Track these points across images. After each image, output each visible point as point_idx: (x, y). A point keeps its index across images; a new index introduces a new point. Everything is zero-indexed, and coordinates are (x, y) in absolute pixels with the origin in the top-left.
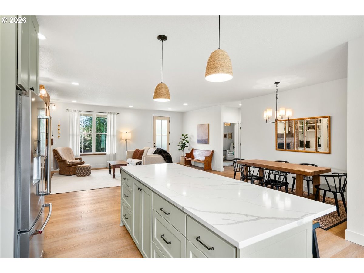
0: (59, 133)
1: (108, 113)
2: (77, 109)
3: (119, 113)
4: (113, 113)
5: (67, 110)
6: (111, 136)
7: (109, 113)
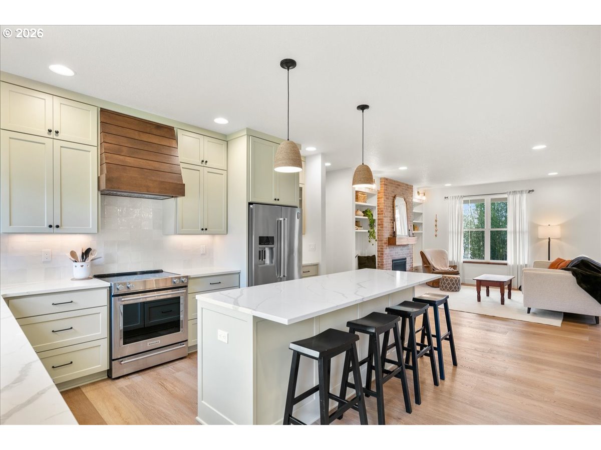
0: (436, 231)
1: (510, 192)
2: (457, 195)
3: (533, 191)
4: (519, 192)
5: (445, 198)
6: (515, 232)
7: (512, 193)
